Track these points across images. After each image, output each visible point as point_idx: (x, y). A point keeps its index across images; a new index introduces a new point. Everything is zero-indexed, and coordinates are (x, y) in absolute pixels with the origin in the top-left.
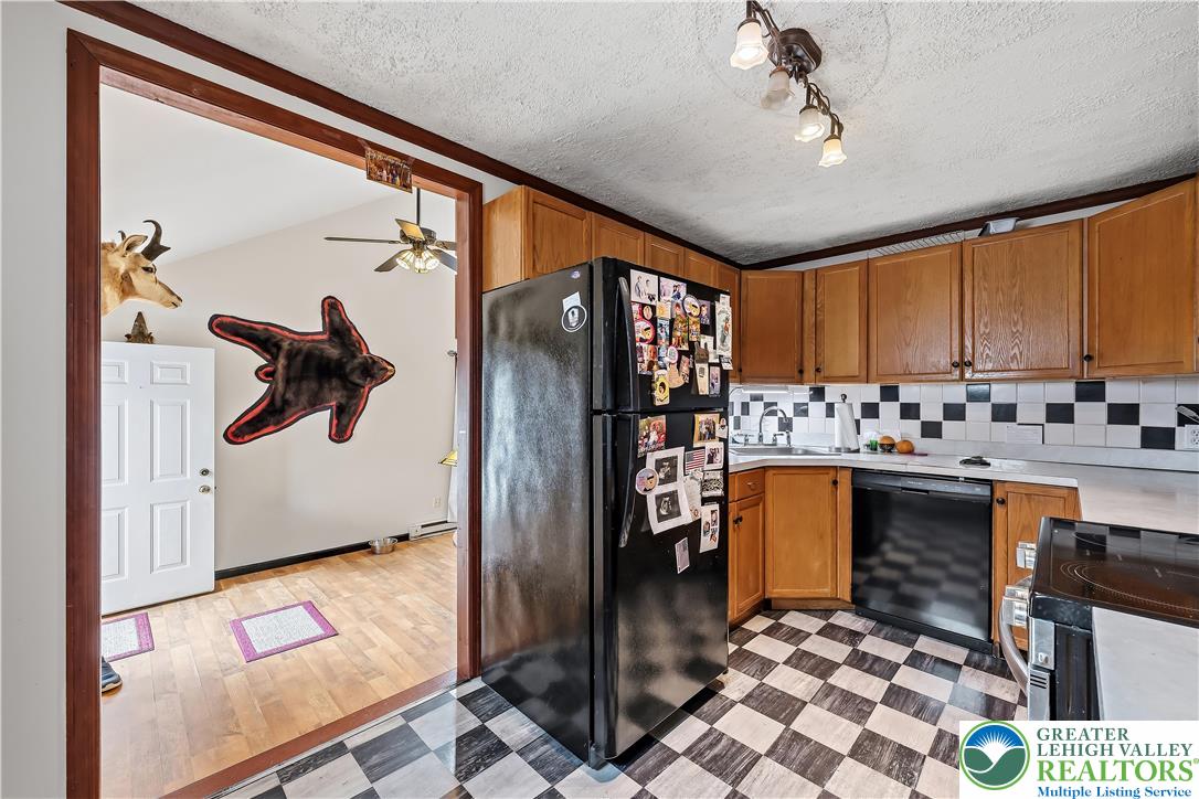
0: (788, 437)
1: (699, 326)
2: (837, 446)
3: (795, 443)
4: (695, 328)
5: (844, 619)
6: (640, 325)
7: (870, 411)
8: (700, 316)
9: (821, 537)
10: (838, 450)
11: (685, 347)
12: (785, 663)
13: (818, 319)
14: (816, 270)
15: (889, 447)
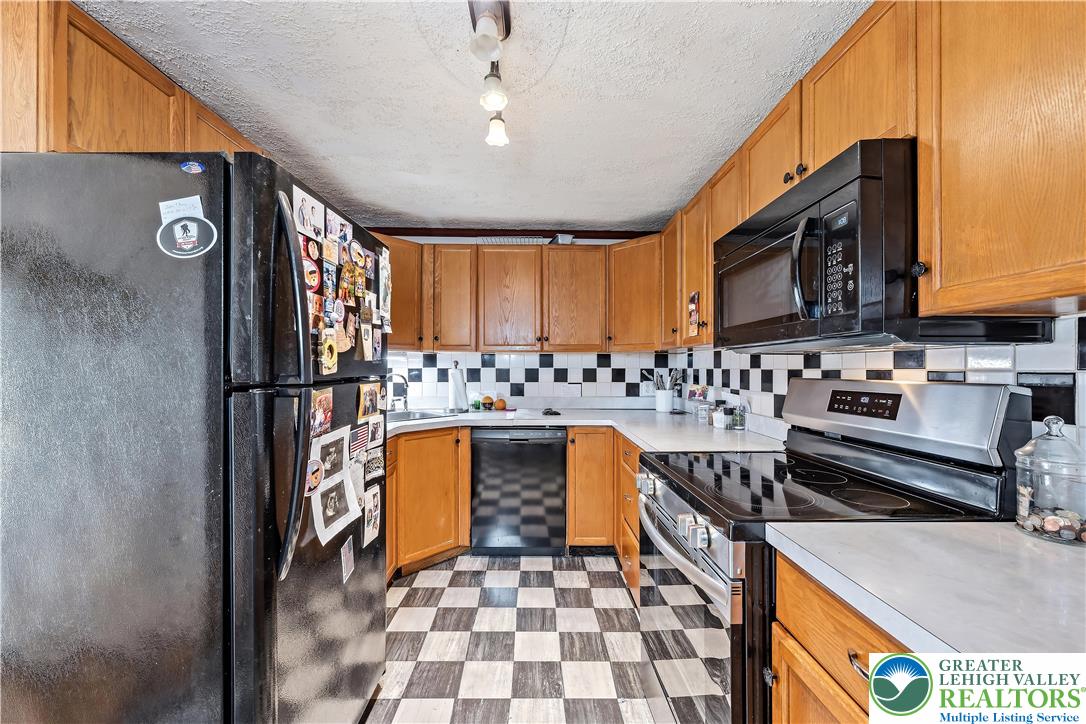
0: (406, 402)
1: (364, 280)
2: (451, 407)
3: (411, 407)
4: (361, 281)
5: (466, 563)
6: (309, 266)
7: (474, 375)
8: (364, 267)
9: (446, 494)
10: (452, 411)
11: (352, 303)
12: (432, 630)
13: (437, 290)
14: (435, 245)
15: (488, 406)
